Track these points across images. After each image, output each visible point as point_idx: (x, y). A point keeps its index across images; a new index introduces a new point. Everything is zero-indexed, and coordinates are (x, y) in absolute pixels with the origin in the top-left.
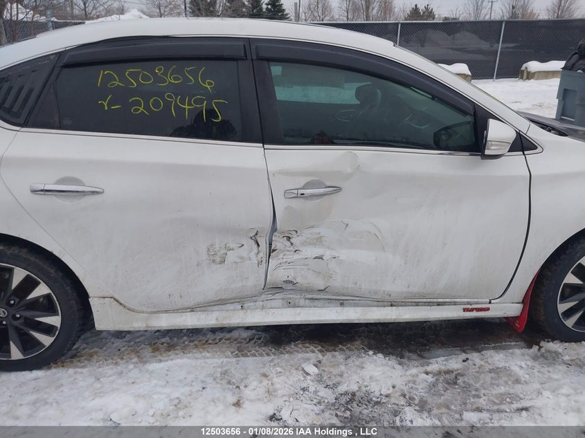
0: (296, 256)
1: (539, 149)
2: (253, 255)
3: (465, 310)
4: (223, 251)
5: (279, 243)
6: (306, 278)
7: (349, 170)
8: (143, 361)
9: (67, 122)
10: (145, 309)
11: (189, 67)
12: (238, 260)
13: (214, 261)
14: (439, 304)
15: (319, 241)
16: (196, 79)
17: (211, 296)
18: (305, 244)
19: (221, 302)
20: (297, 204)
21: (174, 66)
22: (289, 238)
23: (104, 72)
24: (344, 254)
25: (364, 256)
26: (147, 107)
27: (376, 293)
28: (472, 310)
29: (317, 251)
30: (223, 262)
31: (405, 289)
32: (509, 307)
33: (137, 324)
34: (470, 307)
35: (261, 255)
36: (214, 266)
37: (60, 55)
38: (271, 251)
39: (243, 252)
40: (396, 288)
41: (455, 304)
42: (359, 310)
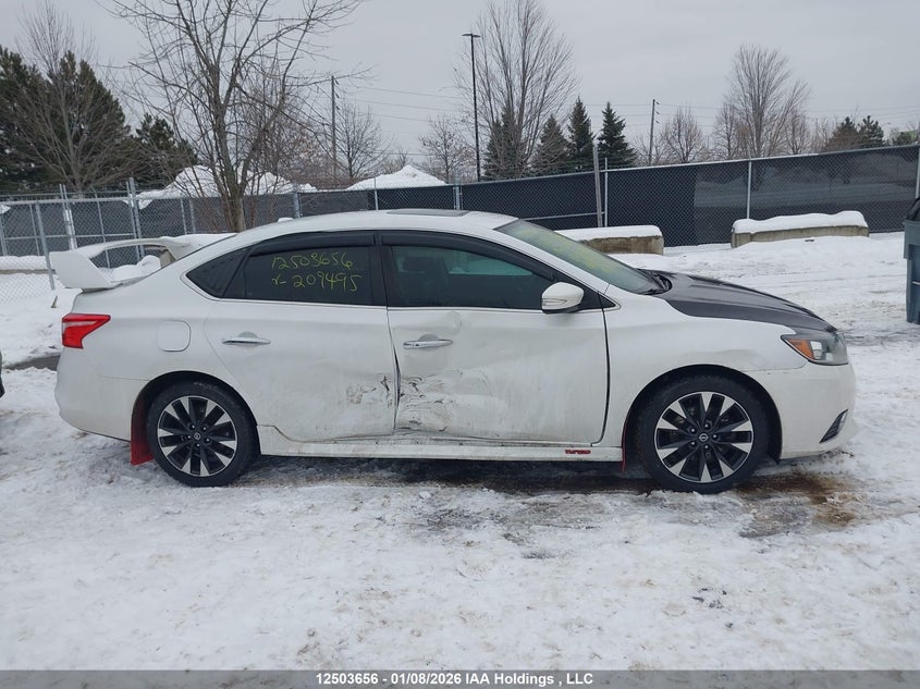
0: (421, 401)
1: (617, 306)
2: (383, 398)
3: (567, 452)
4: (359, 393)
5: (406, 389)
6: (428, 419)
7: (454, 326)
8: (296, 484)
9: (250, 294)
10: (299, 439)
11: (334, 253)
12: (371, 401)
13: (352, 401)
14: (544, 445)
15: (440, 387)
16: (339, 260)
17: (350, 431)
18: (429, 390)
19: (358, 437)
20: (415, 354)
21: (325, 252)
22: (414, 385)
23: (277, 258)
24: (460, 398)
25: (476, 401)
26: (304, 282)
27: (486, 433)
28: (574, 452)
29: (438, 396)
30: (358, 402)
31: (510, 430)
32: (609, 450)
33: (292, 451)
34: (572, 449)
35: (390, 398)
36: (352, 405)
37: (249, 248)
38: (400, 395)
39: (376, 395)
40: (503, 428)
41: (559, 446)
42: (472, 448)
